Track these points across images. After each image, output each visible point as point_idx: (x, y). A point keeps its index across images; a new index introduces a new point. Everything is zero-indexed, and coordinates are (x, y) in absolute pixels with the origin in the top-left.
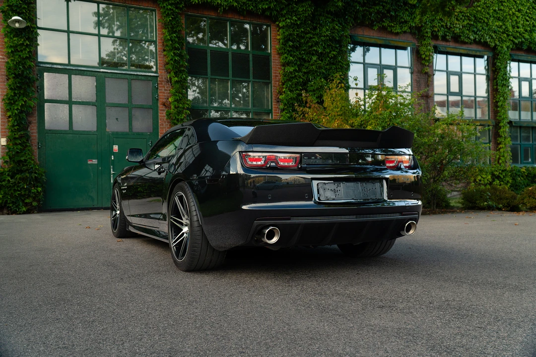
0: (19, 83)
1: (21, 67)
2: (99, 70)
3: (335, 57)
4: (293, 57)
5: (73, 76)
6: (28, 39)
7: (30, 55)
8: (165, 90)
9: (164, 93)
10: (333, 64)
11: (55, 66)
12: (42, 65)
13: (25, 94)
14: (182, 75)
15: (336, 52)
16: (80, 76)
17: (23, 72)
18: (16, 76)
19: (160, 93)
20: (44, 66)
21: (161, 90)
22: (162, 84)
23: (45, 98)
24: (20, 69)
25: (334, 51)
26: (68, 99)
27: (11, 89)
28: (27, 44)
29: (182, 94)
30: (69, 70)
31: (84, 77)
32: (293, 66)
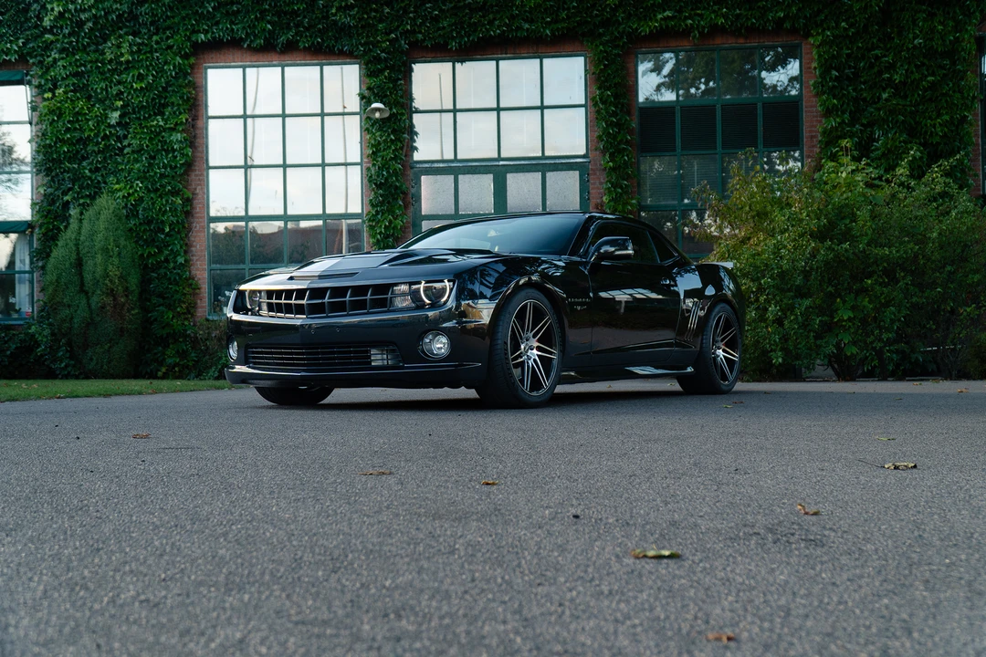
0: (381, 196)
1: (385, 173)
2: (497, 163)
3: (933, 86)
4: (838, 100)
5: (460, 177)
6: (394, 131)
7: (396, 155)
8: (601, 183)
9: (598, 188)
10: (930, 100)
11: (436, 165)
12: (418, 166)
13: (391, 211)
14: (623, 156)
15: (939, 75)
16: (471, 176)
17: (386, 179)
18: (379, 186)
19: (593, 189)
20: (421, 166)
21: (594, 184)
22: (595, 174)
23: (423, 214)
24: (383, 175)
25: (933, 74)
26: (453, 213)
27: (373, 205)
28: (391, 139)
29: (621, 188)
30: (456, 168)
31: (476, 176)
32: (838, 116)
